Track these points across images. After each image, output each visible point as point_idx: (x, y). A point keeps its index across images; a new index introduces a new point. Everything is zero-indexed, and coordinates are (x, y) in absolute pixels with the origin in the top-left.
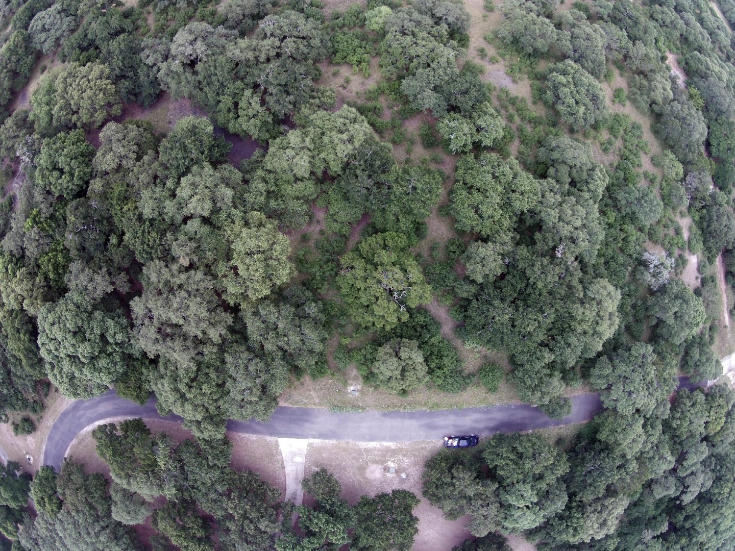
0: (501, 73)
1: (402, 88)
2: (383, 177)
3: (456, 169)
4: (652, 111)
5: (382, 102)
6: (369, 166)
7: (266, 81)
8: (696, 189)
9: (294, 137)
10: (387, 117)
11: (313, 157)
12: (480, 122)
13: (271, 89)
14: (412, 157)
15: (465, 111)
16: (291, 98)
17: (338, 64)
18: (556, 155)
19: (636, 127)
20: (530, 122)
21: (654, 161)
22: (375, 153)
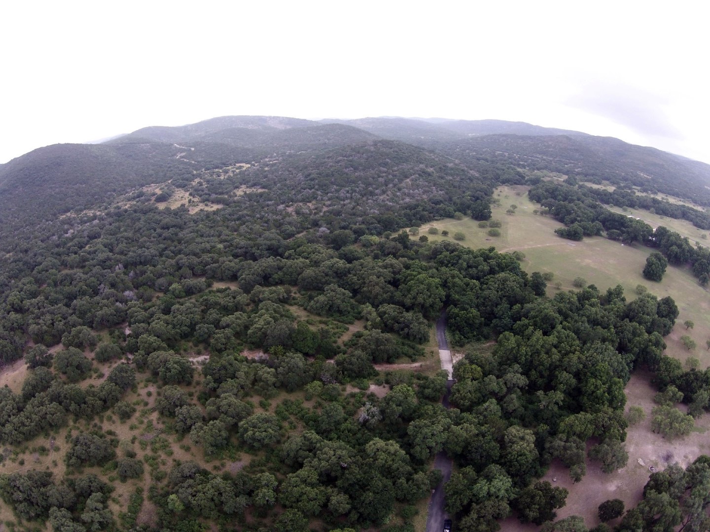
0: (233, 465)
1: (228, 513)
4: (278, 388)
8: (331, 375)
12: (263, 483)
15: (254, 487)
18: (292, 454)
19: (285, 403)
21: (308, 399)
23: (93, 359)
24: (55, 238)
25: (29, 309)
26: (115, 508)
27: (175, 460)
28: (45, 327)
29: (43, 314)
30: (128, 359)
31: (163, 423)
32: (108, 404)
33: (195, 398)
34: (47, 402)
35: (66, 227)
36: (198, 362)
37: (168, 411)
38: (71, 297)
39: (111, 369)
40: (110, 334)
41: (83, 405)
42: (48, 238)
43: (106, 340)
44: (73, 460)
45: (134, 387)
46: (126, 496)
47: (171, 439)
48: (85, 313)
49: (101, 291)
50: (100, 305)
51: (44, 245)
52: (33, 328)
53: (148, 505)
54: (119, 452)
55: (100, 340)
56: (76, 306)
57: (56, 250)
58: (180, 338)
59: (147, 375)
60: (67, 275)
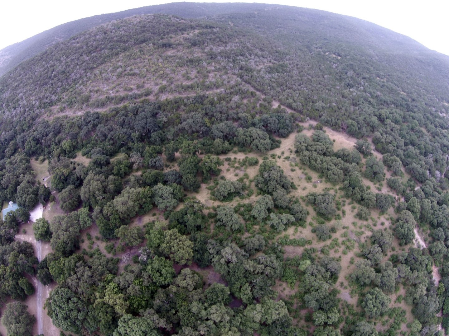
0: (347, 294)
1: (304, 298)
2: (286, 329)
3: (315, 331)
4: (414, 303)
5: (295, 301)
6: (282, 325)
7: (255, 283)
9: (258, 307)
10: (294, 307)
11: (263, 316)
12: (330, 315)
13: (256, 287)
14: (299, 324)
15: (325, 310)
16: (262, 292)
17: (283, 281)
20: (352, 314)
22: (286, 321)
23: (386, 179)
24: (434, 109)
25: (387, 125)
26: (291, 231)
27: (340, 257)
28: (383, 140)
29: (390, 134)
30: (399, 199)
31: (366, 241)
32: (362, 202)
33: (392, 253)
34: (339, 167)
35: (443, 110)
36: (419, 243)
37: (375, 240)
38: (413, 143)
39: (387, 193)
40: (409, 180)
41: (351, 188)
42: (430, 106)
43: (403, 179)
44: (311, 197)
45: (383, 213)
46: (302, 236)
47: (356, 250)
48: (409, 157)
49: (429, 157)
50: (420, 162)
51: (425, 106)
52: (377, 134)
53: (300, 250)
54: (333, 222)
55: (401, 176)
56: (409, 148)
57: (429, 115)
58: (428, 222)
59: (395, 216)
60: (422, 131)
